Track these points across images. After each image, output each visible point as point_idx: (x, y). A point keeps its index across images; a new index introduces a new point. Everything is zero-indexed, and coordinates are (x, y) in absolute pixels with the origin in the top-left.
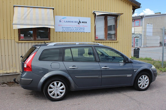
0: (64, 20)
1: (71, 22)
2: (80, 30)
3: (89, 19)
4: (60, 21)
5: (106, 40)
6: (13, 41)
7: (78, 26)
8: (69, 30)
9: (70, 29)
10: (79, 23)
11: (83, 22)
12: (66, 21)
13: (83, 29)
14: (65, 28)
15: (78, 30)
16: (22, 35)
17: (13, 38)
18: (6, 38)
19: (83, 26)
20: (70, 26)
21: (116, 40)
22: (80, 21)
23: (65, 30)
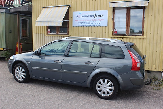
0: (80, 15)
1: (87, 16)
2: (95, 25)
3: (107, 11)
4: (77, 17)
5: (127, 35)
6: (43, 35)
7: (94, 20)
8: (85, 25)
9: (86, 23)
10: (95, 17)
11: (99, 16)
12: (82, 16)
13: (99, 23)
14: (81, 23)
15: (93, 25)
16: (49, 30)
17: (43, 33)
18: (39, 33)
19: (99, 20)
20: (86, 20)
21: (143, 35)
22: (96, 15)
23: (81, 25)
